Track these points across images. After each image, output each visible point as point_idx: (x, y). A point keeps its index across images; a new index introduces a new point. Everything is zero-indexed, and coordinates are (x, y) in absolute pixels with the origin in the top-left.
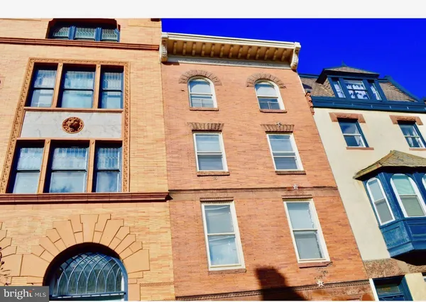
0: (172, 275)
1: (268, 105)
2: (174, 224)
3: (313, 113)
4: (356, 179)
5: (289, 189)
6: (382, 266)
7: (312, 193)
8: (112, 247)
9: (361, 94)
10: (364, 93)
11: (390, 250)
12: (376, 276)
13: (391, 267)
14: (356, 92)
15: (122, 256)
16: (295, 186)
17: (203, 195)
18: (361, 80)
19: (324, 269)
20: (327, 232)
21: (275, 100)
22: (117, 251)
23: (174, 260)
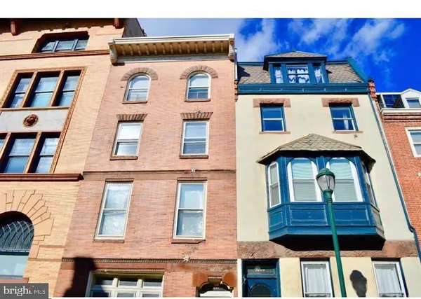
0: (65, 240)
1: (196, 95)
2: (79, 199)
3: (236, 100)
4: (259, 162)
5: (187, 172)
6: (256, 249)
7: (208, 175)
8: (28, 216)
9: (303, 78)
10: (307, 77)
11: (270, 233)
12: (245, 257)
13: (265, 249)
14: (299, 76)
15: (34, 223)
16: (193, 170)
17: (109, 176)
18: (306, 64)
19: (194, 246)
20: (210, 212)
21: (206, 89)
22: (32, 219)
23: (70, 229)
